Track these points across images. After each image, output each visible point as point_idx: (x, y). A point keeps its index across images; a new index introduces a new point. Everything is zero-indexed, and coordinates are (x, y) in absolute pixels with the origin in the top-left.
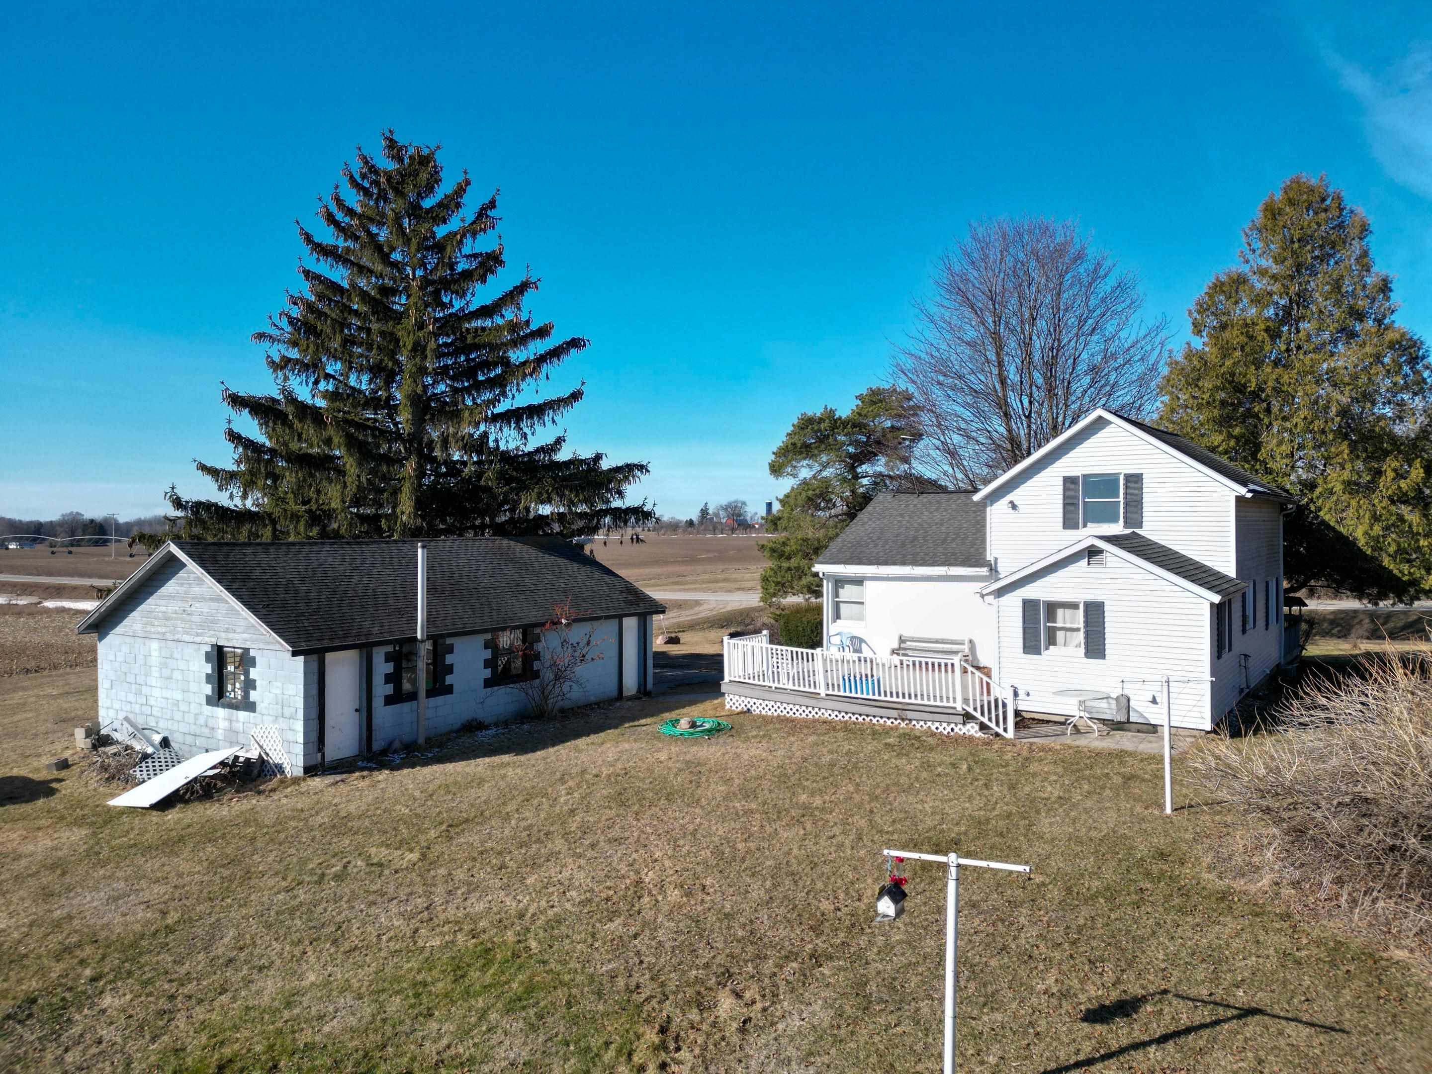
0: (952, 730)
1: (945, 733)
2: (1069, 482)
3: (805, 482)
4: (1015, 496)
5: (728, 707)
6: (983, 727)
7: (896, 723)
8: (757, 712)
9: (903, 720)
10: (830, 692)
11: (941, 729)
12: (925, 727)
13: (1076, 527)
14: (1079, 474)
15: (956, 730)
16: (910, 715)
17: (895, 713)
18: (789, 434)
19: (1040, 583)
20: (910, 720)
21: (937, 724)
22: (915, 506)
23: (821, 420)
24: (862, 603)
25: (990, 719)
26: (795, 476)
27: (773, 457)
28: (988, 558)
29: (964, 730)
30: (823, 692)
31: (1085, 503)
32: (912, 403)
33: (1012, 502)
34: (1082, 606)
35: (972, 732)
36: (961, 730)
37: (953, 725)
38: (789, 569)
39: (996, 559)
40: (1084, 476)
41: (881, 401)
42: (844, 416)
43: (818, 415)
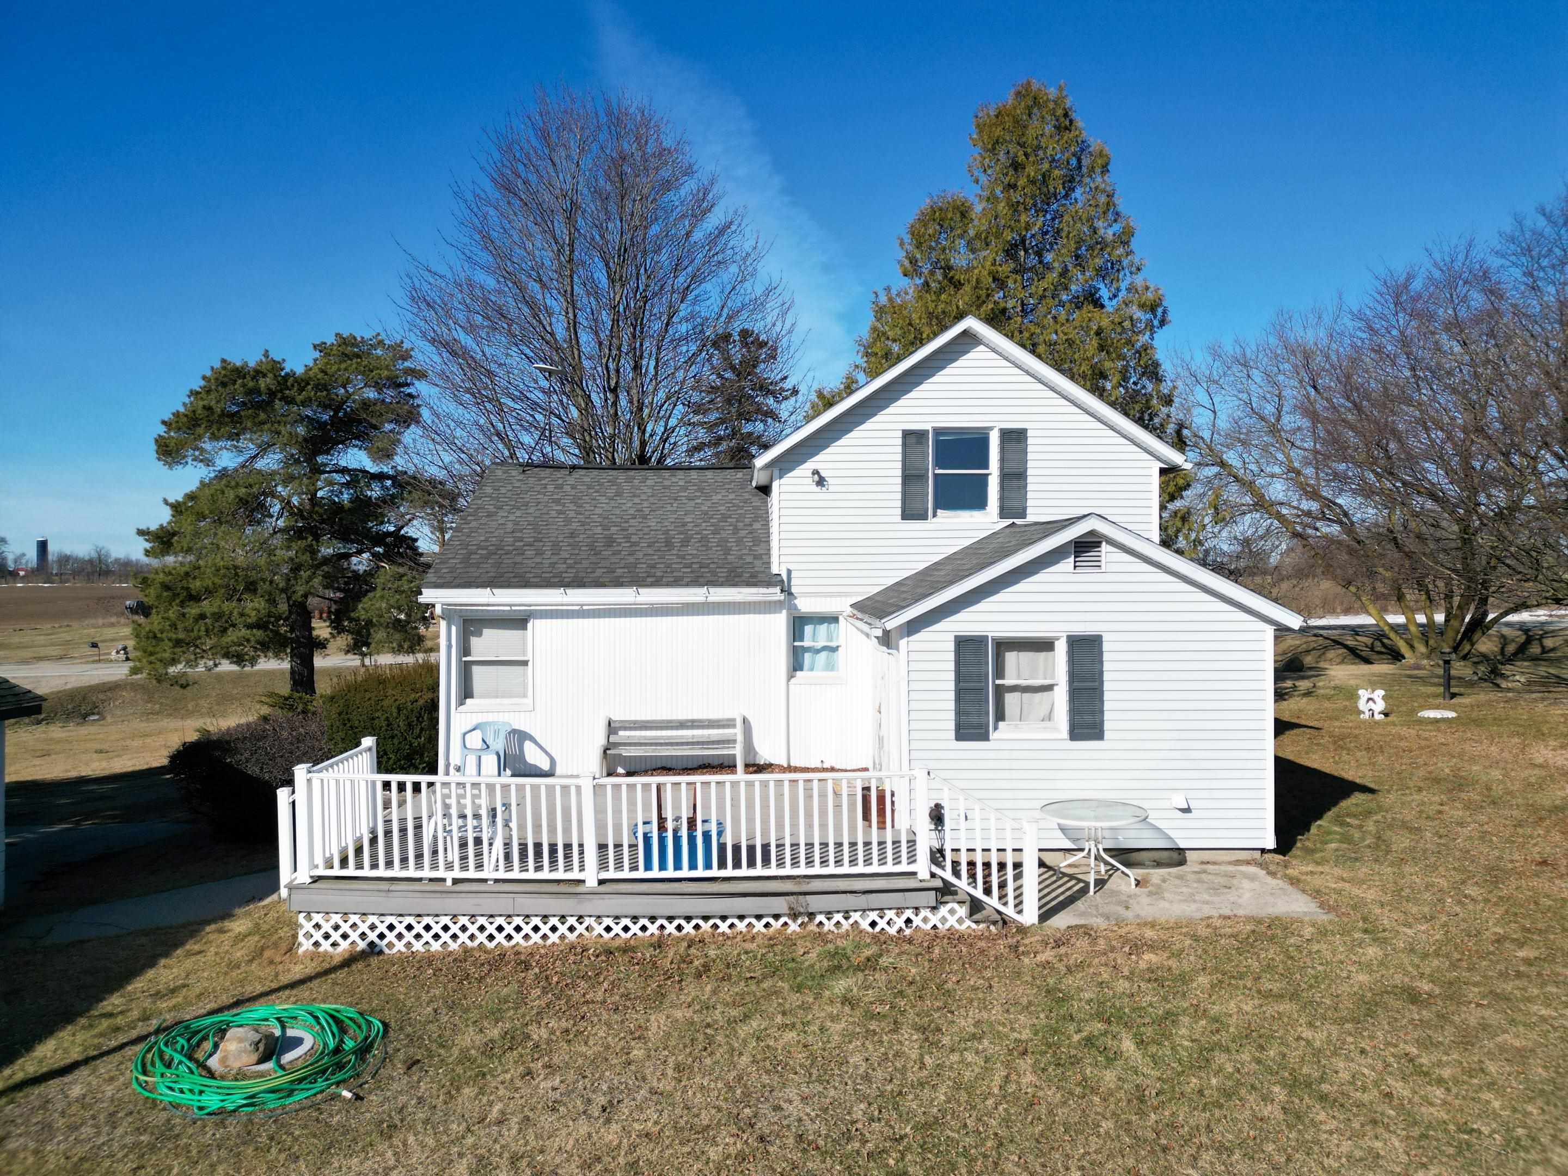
0: (908, 921)
1: (892, 931)
2: (912, 438)
3: (223, 474)
4: (822, 461)
5: (306, 945)
6: (975, 906)
7: (776, 925)
8: (400, 946)
9: (794, 916)
10: (611, 874)
11: (882, 924)
12: (846, 925)
13: (923, 516)
14: (928, 427)
15: (917, 921)
16: (815, 903)
17: (780, 905)
18: (193, 393)
19: (984, 605)
20: (811, 915)
21: (873, 916)
22: (573, 487)
23: (258, 373)
24: (525, 663)
25: (987, 891)
26: (208, 462)
27: (162, 430)
28: (775, 569)
29: (934, 919)
30: (591, 877)
31: (936, 476)
32: (407, 364)
33: (816, 472)
34: (1061, 648)
35: (952, 921)
36: (926, 920)
37: (909, 913)
38: (202, 616)
39: (789, 572)
40: (938, 432)
41: (358, 356)
42: (300, 370)
43: (252, 364)
